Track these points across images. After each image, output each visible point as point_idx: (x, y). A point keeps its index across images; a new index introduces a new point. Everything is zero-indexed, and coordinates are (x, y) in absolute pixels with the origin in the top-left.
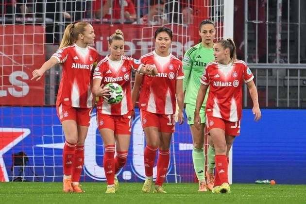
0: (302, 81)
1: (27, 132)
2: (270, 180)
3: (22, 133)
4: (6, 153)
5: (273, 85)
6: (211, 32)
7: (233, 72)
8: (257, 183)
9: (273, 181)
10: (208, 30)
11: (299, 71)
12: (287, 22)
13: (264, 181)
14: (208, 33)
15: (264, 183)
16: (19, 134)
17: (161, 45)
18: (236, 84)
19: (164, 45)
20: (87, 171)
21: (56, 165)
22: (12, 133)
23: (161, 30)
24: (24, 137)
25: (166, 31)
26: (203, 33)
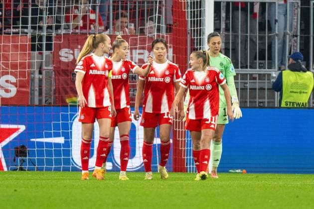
1: (22, 128)
2: (242, 170)
3: (17, 129)
4: (4, 146)
6: (219, 43)
7: (206, 78)
8: (230, 172)
9: (244, 171)
13: (237, 171)
14: (217, 44)
15: (236, 173)
16: (16, 130)
17: (159, 54)
18: (209, 87)
19: (162, 54)
20: (73, 161)
21: (55, 156)
22: (9, 129)
23: (157, 41)
24: (19, 133)
25: (162, 41)
26: (212, 44)
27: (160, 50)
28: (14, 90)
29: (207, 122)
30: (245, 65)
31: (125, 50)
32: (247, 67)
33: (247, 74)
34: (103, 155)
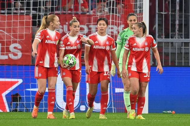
2: (172, 111)
3: (18, 82)
8: (163, 113)
9: (173, 112)
10: (133, 19)
12: (182, 13)
13: (168, 112)
15: (168, 113)
18: (147, 49)
20: (57, 105)
22: (12, 82)
23: (100, 19)
24: (19, 84)
25: (104, 19)
26: (130, 21)
27: (102, 26)
28: (20, 54)
29: (145, 76)
31: (75, 27)
34: (52, 103)
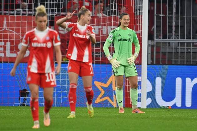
0: (187, 49)
5: (171, 51)
8: (161, 108)
11: (185, 43)
12: (179, 15)
13: (165, 107)
26: (124, 20)
28: (28, 53)
30: (189, 37)
32: (190, 38)
33: (190, 43)
